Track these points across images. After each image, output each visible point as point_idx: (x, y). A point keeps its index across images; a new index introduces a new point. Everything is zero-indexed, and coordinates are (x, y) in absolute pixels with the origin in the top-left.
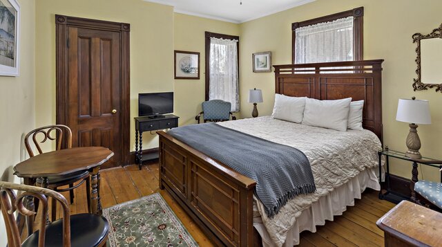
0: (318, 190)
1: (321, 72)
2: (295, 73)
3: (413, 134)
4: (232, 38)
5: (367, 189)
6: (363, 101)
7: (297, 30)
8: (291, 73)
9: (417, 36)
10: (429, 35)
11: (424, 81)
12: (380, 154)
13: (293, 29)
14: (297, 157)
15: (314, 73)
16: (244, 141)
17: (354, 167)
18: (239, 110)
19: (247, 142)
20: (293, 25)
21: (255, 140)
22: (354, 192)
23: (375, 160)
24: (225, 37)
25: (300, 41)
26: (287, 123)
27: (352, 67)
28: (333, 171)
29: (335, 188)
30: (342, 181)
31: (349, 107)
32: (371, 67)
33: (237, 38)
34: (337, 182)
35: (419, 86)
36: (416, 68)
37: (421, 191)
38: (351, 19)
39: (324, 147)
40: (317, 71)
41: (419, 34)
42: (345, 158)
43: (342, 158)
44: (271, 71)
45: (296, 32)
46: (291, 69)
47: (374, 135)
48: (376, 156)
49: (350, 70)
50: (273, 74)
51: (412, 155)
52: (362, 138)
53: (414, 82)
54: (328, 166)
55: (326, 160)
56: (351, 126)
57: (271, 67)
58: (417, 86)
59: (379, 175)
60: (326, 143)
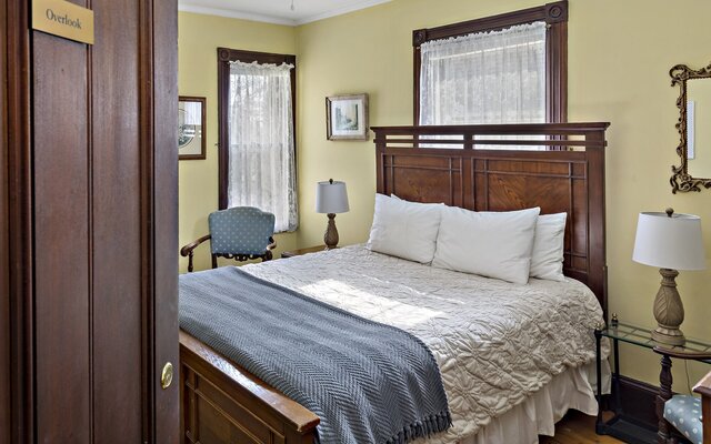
0: (457, 425)
2: (420, 146)
3: (668, 292)
4: (278, 59)
5: (571, 412)
6: (565, 214)
7: (424, 48)
8: (410, 145)
9: (680, 72)
10: (704, 71)
11: (694, 172)
12: (598, 335)
13: (416, 45)
14: (411, 357)
15: (461, 146)
16: (300, 316)
17: (539, 366)
18: (296, 229)
19: (309, 320)
20: (416, 33)
21: (326, 313)
22: (539, 423)
23: (588, 348)
24: (263, 58)
25: (431, 72)
26: (401, 263)
27: (542, 138)
28: (490, 380)
29: (495, 418)
30: (510, 401)
31: (535, 228)
32: (582, 138)
33: (291, 59)
34: (500, 403)
35: (683, 182)
36: (678, 143)
37: (677, 420)
38: (540, 27)
39: (473, 327)
40: (469, 142)
41: (685, 68)
42: (518, 349)
43: (512, 349)
44: (367, 138)
45: (423, 52)
46: (411, 137)
47: (586, 291)
48: (591, 339)
49: (538, 144)
50: (371, 146)
51: (664, 338)
52: (558, 299)
53: (673, 174)
54: (479, 369)
55: (478, 357)
56: (539, 271)
57: (367, 130)
58: (679, 181)
59: (595, 381)
60: (479, 316)
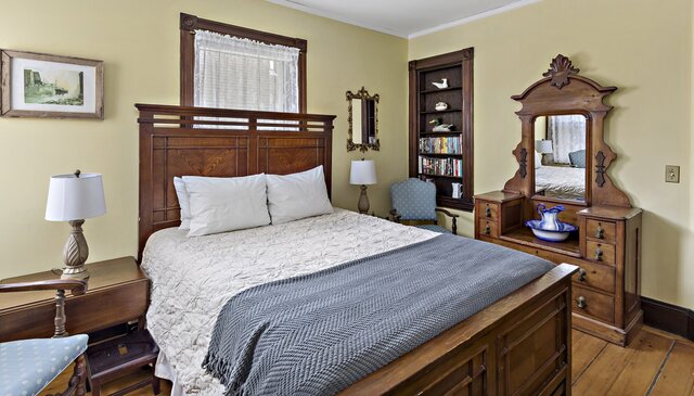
1: (259, 128)
2: (196, 126)
9: (349, 94)
10: (358, 95)
20: (183, 16)
32: (322, 124)
